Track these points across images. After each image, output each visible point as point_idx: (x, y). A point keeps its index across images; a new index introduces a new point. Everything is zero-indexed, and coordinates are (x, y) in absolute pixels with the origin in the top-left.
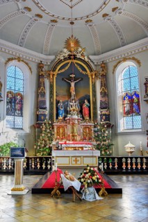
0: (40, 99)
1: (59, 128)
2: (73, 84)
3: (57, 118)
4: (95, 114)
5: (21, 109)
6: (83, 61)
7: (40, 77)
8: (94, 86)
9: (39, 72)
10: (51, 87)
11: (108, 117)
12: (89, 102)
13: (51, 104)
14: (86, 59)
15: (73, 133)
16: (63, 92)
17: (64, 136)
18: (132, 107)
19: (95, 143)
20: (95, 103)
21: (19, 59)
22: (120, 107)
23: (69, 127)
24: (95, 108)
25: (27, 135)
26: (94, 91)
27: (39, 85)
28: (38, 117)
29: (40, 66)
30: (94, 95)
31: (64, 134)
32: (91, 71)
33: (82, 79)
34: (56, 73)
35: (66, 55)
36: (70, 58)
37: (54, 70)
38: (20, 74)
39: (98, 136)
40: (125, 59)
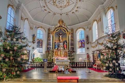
0: (49, 42)
1: (55, 52)
2: (61, 36)
3: (55, 48)
4: (69, 47)
5: (42, 45)
6: (65, 28)
7: (49, 34)
8: (68, 37)
9: (48, 32)
10: (53, 37)
11: (73, 48)
12: (67, 43)
13: (53, 43)
14: (66, 27)
15: (61, 54)
16: (57, 39)
17: (57, 55)
18: (82, 45)
19: (68, 58)
20: (69, 43)
21: (41, 27)
22: (78, 45)
23: (59, 52)
24: (69, 45)
25: (44, 55)
26: (68, 39)
27: (49, 37)
28: (48, 48)
29: (49, 30)
30: (69, 41)
31: (57, 54)
32: (68, 31)
33: (64, 34)
34: (55, 32)
35: (59, 26)
36: (60, 27)
37: (54, 31)
38: (41, 33)
39: (69, 55)
40: (80, 28)
